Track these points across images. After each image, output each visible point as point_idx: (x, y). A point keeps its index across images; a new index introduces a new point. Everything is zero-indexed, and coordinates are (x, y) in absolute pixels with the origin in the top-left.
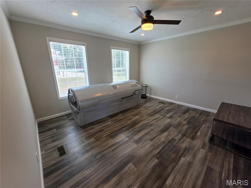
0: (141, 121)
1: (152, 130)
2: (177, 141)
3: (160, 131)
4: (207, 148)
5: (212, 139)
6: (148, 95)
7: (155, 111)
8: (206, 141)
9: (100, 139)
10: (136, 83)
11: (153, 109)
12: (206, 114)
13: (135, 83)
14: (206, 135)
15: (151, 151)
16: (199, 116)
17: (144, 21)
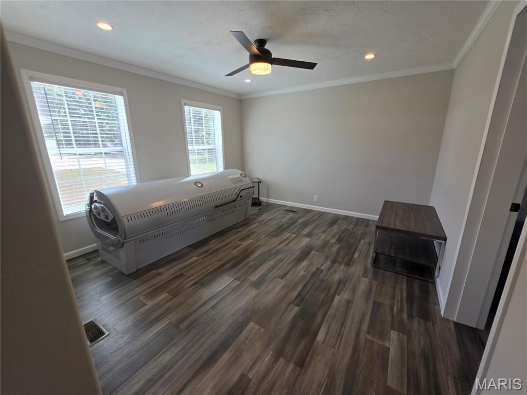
0: (258, 247)
1: (281, 261)
2: (325, 272)
3: (294, 260)
4: (370, 275)
5: (376, 261)
6: (263, 199)
7: (280, 227)
8: (368, 264)
9: (181, 293)
10: (241, 174)
11: (276, 224)
12: (364, 224)
13: (239, 176)
14: (367, 255)
15: (285, 296)
16: (355, 228)
17: (255, 58)
